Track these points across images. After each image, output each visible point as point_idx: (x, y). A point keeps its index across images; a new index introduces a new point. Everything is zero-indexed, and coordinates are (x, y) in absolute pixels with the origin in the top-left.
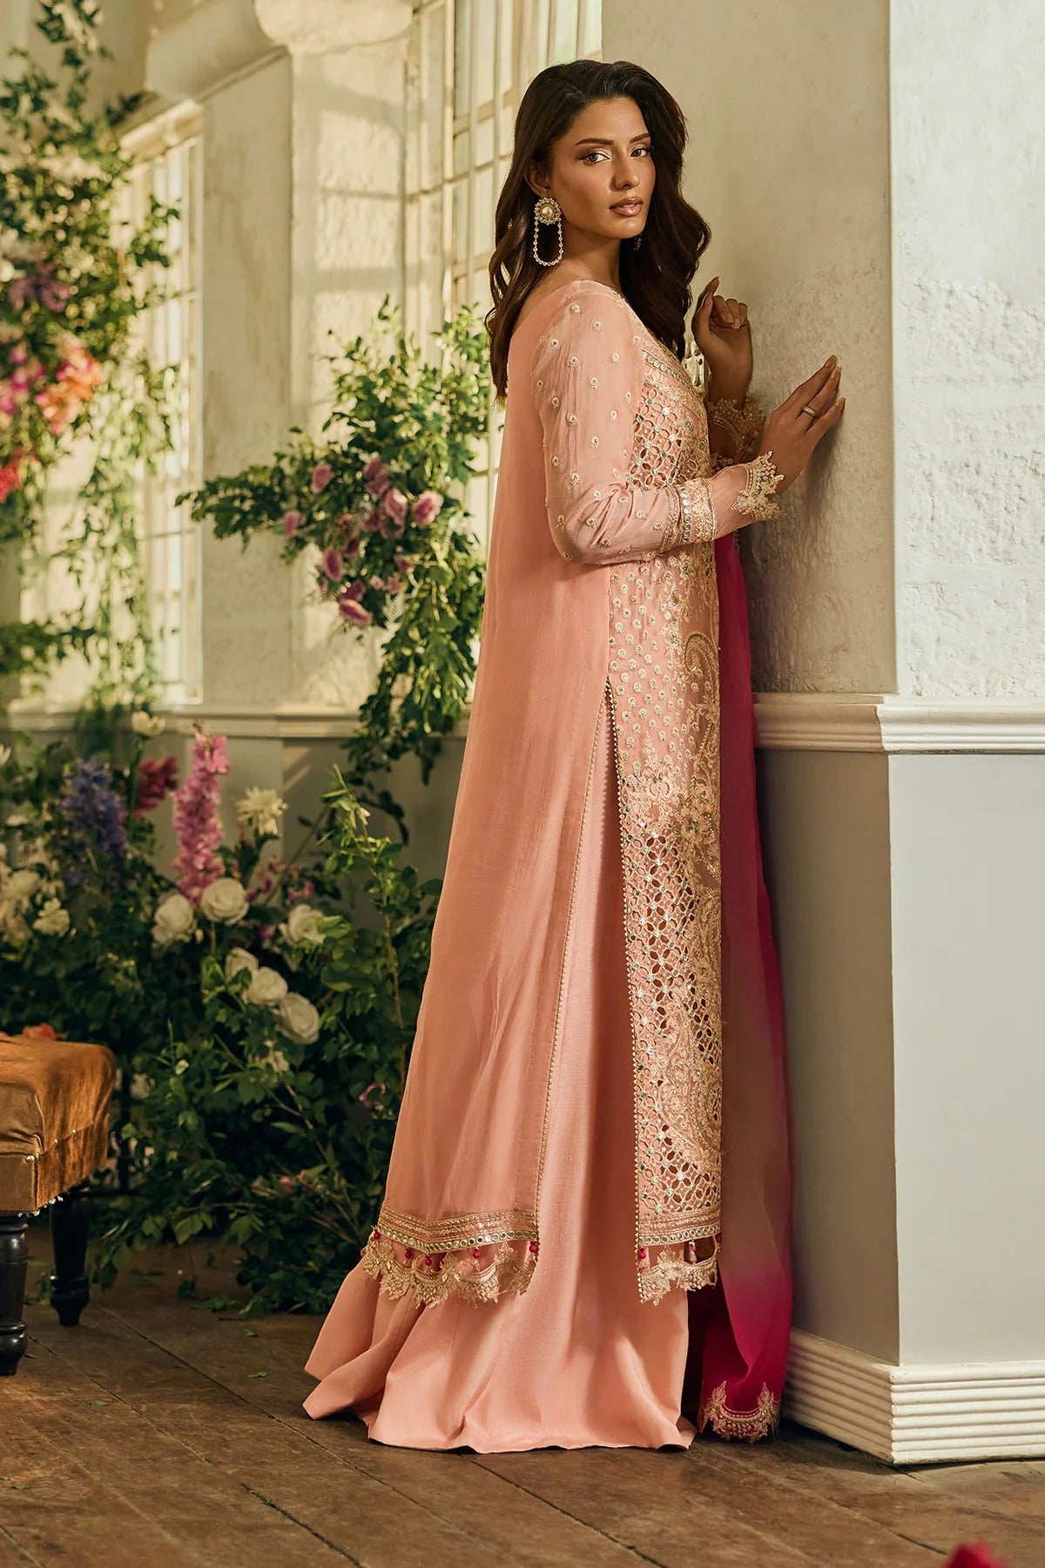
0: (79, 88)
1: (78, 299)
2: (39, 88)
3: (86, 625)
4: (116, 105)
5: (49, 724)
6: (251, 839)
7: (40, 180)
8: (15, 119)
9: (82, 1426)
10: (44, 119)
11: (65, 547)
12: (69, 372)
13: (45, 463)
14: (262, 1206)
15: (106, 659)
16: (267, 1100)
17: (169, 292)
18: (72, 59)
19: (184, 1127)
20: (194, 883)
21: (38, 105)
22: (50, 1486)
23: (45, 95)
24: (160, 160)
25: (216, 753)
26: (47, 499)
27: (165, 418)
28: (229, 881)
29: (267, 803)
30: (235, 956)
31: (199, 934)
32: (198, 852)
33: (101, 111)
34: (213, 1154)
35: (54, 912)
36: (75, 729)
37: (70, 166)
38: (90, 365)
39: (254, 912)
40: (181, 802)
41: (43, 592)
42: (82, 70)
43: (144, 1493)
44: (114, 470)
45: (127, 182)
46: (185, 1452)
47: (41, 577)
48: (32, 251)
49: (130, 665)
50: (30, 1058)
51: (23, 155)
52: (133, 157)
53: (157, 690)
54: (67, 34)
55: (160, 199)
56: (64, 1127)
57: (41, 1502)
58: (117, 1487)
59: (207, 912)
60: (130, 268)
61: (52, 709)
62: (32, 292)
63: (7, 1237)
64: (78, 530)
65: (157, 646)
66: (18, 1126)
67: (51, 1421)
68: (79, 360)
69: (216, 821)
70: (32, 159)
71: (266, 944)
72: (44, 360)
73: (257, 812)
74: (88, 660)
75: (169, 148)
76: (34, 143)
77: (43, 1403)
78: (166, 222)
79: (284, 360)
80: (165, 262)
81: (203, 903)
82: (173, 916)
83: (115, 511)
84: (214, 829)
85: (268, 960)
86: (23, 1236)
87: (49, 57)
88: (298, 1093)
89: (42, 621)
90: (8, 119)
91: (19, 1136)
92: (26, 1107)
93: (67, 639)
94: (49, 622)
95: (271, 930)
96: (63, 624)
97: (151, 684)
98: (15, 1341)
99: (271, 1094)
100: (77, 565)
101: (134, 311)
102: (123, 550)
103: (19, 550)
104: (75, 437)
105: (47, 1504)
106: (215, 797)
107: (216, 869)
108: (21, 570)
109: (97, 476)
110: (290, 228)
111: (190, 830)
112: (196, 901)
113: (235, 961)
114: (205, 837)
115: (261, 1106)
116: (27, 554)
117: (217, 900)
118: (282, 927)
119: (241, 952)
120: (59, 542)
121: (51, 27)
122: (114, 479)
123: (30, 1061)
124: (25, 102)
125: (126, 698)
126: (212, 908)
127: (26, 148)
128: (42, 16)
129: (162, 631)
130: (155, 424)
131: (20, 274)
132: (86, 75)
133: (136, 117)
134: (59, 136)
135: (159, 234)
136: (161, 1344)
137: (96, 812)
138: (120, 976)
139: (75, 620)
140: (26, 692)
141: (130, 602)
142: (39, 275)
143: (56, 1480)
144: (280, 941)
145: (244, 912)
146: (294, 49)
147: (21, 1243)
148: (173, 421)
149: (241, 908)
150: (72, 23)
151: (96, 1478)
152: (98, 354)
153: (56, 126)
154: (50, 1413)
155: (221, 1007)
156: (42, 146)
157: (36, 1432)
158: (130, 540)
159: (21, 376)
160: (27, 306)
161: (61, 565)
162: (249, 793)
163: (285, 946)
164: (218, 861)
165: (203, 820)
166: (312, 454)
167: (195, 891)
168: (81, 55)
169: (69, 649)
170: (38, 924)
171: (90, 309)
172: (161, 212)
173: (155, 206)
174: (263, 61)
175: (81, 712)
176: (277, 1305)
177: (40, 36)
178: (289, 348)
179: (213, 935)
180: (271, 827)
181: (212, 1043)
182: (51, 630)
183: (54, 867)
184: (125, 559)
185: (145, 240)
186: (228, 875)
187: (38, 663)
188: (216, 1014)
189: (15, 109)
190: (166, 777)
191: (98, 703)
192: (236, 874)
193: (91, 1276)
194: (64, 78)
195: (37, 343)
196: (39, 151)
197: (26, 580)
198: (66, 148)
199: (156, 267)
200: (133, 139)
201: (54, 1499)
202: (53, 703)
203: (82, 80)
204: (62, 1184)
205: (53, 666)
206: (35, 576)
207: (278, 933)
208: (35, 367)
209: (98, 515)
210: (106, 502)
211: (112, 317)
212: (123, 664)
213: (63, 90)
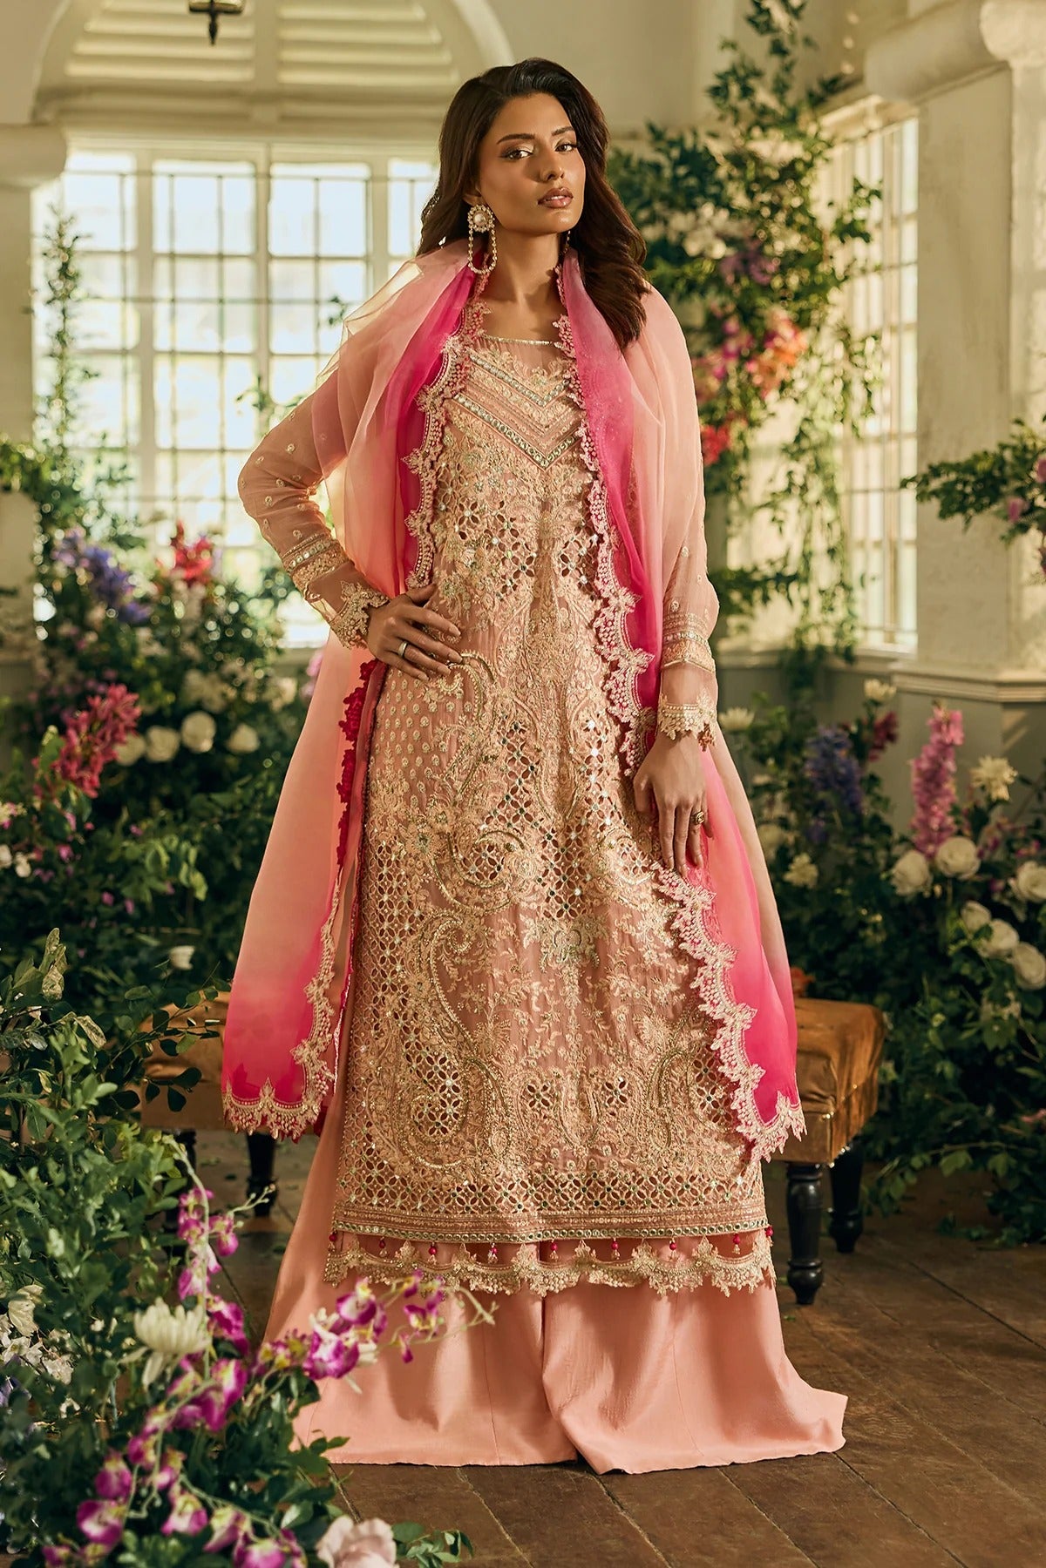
0: (784, 76)
1: (783, 270)
2: (747, 76)
3: (790, 571)
4: (817, 88)
5: (754, 661)
6: (983, 804)
7: (751, 166)
8: (727, 106)
9: (888, 1361)
10: (753, 105)
11: (769, 499)
12: (778, 342)
13: (752, 424)
14: (1013, 1147)
15: (806, 603)
16: (1009, 1047)
17: (870, 266)
18: (778, 49)
19: (942, 1073)
20: (930, 841)
21: (747, 92)
22: (877, 1423)
23: (752, 82)
24: (861, 144)
25: (952, 726)
26: (751, 456)
27: (866, 384)
28: (959, 840)
29: (999, 771)
30: (971, 910)
31: (938, 889)
32: (934, 814)
33: (803, 95)
34: (964, 1097)
35: (803, 866)
36: (780, 666)
37: (775, 149)
38: (796, 334)
39: (984, 868)
40: (919, 769)
41: (748, 541)
42: (788, 59)
43: (963, 1433)
44: (816, 429)
45: (827, 160)
46: (987, 1391)
47: (746, 528)
48: (743, 229)
49: (832, 609)
50: (820, 1025)
51: (733, 139)
52: (834, 137)
53: (858, 634)
54: (775, 25)
55: (863, 180)
56: (849, 1085)
57: (874, 1440)
58: (938, 1426)
59: (942, 868)
60: (833, 244)
61: (757, 648)
62: (740, 268)
63: (804, 1185)
64: (781, 484)
65: (858, 594)
66: (815, 1088)
67: (859, 1354)
68: (786, 331)
69: (950, 786)
70: (740, 142)
71: (997, 897)
72: (752, 330)
73: (990, 780)
74: (790, 601)
75: (870, 132)
76: (743, 126)
77: (846, 1335)
78: (869, 202)
79: (1003, 353)
80: (866, 238)
81: (938, 859)
82: (910, 871)
83: (818, 468)
84: (947, 793)
85: (999, 912)
86: (819, 1183)
87: (757, 48)
88: (1039, 1042)
89: (748, 567)
90: (719, 105)
91: (815, 1097)
92: (822, 1072)
93: (771, 585)
94: (755, 569)
95: (1000, 885)
96: (768, 571)
97: (852, 628)
98: (813, 1275)
99: (1014, 1042)
100: (780, 516)
101: (838, 284)
102: (825, 502)
103: (726, 502)
104: (781, 398)
105: (880, 1442)
106: (950, 765)
107: (949, 829)
108: (728, 522)
109: (801, 435)
110: (1009, 231)
111: (926, 795)
112: (931, 857)
113: (970, 914)
114: (939, 800)
115: (1004, 1052)
116: (734, 505)
117: (951, 856)
118: (1012, 882)
119: (976, 906)
120: (764, 494)
121: (760, 20)
122: (815, 437)
123: (821, 1029)
124: (734, 89)
125: (829, 641)
126: (946, 864)
127: (734, 132)
128: (751, 10)
129: (862, 579)
130: (858, 391)
131: (731, 252)
132: (792, 64)
133: (836, 99)
134: (767, 120)
135: (860, 214)
136: (934, 1275)
137: (836, 773)
138: (869, 932)
139: (779, 566)
140: (733, 631)
141: (832, 552)
142: (746, 251)
143: (881, 1418)
144: (1010, 894)
145: (976, 868)
146: (1017, 64)
147: (817, 1189)
148: (875, 388)
149: (973, 864)
150: (780, 17)
151: (916, 1416)
152: (801, 322)
153: (764, 111)
154: (856, 1346)
155: (966, 961)
156: (749, 130)
157: (848, 1365)
158: (831, 494)
159: (732, 346)
160: (737, 281)
161: (764, 516)
162: (982, 761)
163: (1014, 899)
164: (950, 820)
165: (939, 785)
166: (1035, 445)
167: (931, 848)
168: (787, 45)
169: (773, 594)
170: (789, 877)
171: (794, 281)
172: (863, 193)
173: (858, 187)
174: (982, 72)
175: (783, 652)
176: (1028, 1235)
177: (750, 31)
178: (1008, 343)
179: (950, 890)
180: (1003, 793)
181: (958, 993)
182: (757, 577)
183: (792, 817)
184: (828, 513)
185: (848, 219)
186: (960, 833)
187: (745, 606)
188: (960, 967)
189: (726, 97)
190: (886, 732)
191: (800, 642)
192: (967, 832)
193: (865, 1210)
194: (771, 66)
195: (748, 315)
196: (747, 135)
197: (733, 529)
198: (772, 132)
199: (858, 243)
200: (832, 120)
201: (883, 1437)
202: (758, 641)
203: (787, 69)
204: (848, 1135)
205: (758, 609)
206: (740, 525)
207: (1008, 887)
208: (745, 336)
209: (799, 469)
210: (808, 459)
211: (817, 288)
212: (824, 608)
213: (769, 78)
